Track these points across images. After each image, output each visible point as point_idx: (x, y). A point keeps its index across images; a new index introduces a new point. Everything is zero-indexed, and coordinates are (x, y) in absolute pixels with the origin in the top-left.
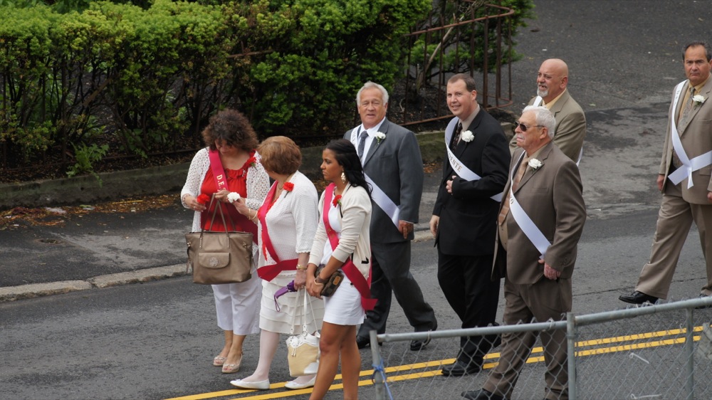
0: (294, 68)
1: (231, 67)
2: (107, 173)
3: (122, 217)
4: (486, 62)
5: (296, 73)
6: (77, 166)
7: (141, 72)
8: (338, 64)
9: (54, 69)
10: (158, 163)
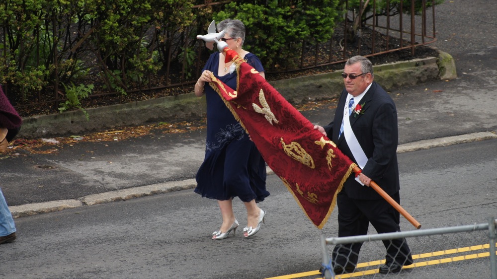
0: (249, 15)
1: (196, 15)
2: (93, 108)
3: (107, 145)
4: (413, 6)
5: (251, 19)
6: (67, 103)
7: (119, 21)
8: (286, 11)
9: (46, 21)
10: (135, 99)
